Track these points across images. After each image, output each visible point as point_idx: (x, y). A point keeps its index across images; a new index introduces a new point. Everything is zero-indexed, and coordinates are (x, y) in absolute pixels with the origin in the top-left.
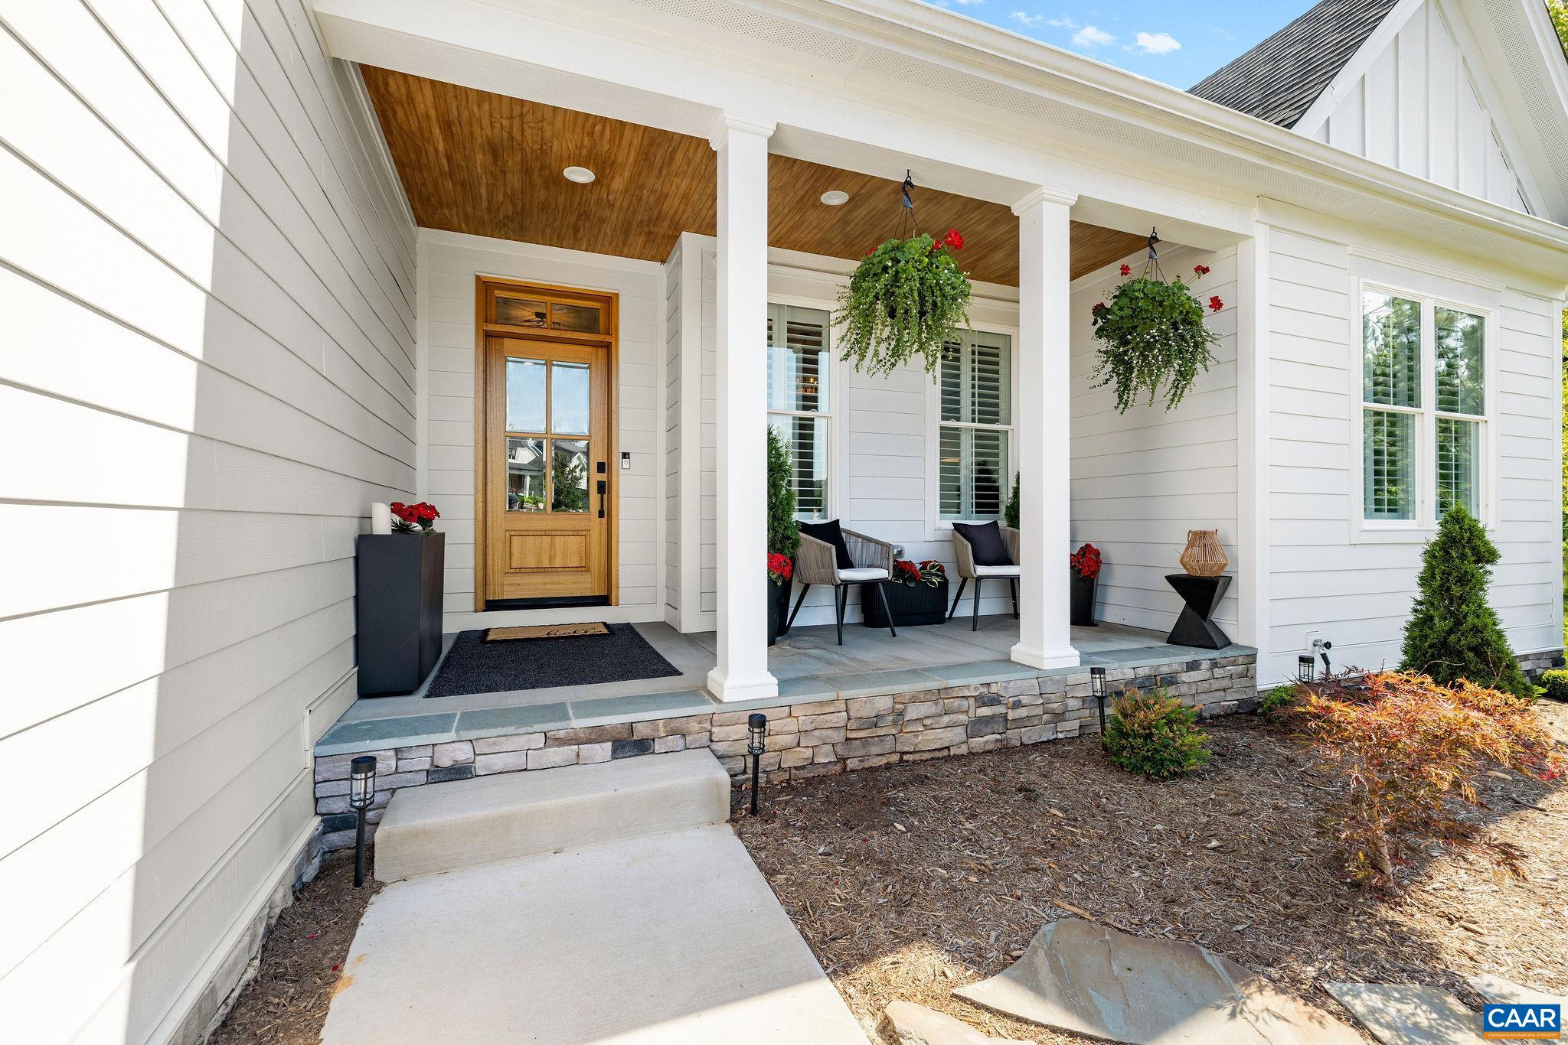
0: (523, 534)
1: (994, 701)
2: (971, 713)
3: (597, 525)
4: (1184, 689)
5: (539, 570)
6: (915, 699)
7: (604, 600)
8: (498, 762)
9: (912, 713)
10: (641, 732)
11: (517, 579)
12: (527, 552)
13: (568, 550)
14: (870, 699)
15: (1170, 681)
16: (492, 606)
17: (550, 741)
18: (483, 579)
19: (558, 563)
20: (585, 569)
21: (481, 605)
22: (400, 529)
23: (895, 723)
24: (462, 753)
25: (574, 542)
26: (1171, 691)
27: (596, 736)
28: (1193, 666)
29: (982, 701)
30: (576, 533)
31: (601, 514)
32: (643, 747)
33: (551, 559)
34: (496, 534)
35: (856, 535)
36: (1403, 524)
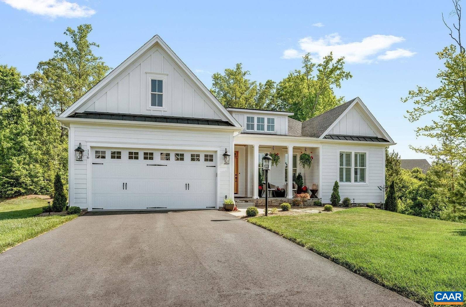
4: (308, 202)
7: (237, 193)
9: (273, 201)
10: (247, 200)
26: (306, 202)
27: (244, 200)
29: (281, 201)
31: (236, 182)
32: (247, 202)
35: (271, 185)
36: (348, 183)
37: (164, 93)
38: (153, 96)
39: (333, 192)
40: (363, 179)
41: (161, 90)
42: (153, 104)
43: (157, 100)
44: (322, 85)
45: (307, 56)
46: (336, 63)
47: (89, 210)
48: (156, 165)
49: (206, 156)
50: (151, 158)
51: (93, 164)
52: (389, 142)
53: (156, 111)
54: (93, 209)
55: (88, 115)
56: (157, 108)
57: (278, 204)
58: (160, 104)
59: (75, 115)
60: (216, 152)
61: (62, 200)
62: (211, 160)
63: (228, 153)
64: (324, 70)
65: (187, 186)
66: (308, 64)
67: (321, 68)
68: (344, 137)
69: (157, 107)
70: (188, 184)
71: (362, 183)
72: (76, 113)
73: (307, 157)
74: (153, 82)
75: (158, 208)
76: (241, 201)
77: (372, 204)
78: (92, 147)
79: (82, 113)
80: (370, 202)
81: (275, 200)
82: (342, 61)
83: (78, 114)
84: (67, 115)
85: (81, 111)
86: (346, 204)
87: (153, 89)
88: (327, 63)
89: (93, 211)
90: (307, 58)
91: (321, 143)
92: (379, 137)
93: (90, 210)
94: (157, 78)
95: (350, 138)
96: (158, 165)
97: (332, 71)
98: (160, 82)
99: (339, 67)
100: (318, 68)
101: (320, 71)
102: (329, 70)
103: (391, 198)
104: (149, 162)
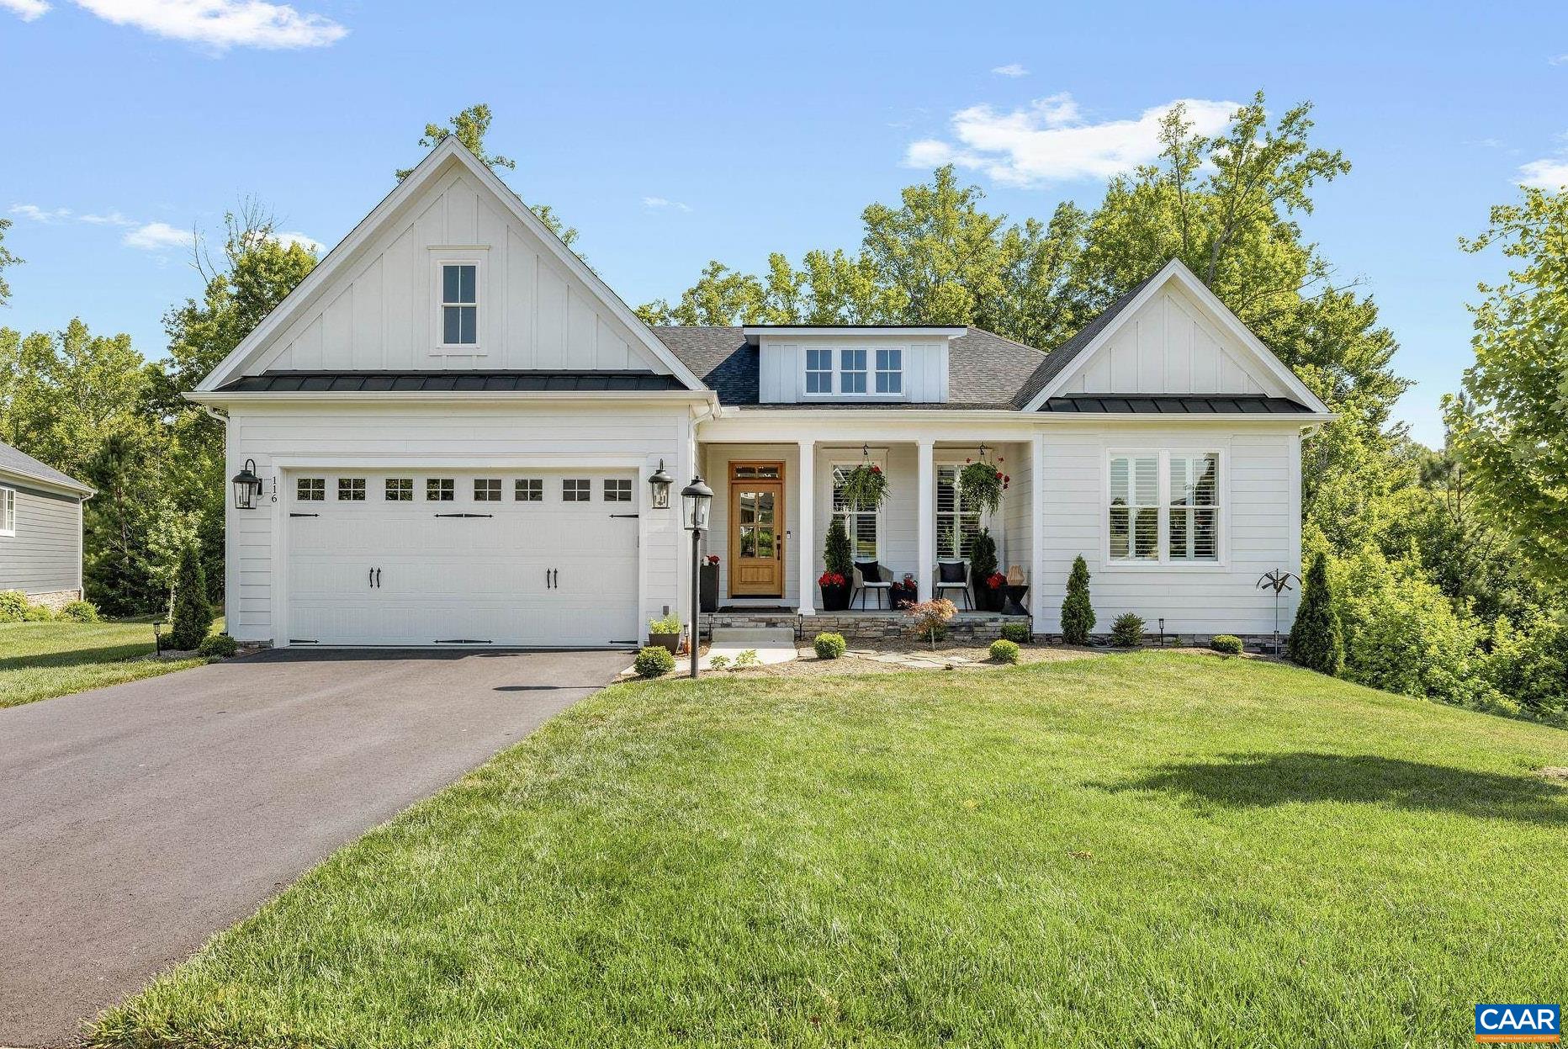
0: (746, 567)
1: (893, 624)
2: (885, 627)
3: (776, 564)
4: (988, 629)
5: (753, 583)
6: (863, 620)
7: (779, 597)
8: (737, 624)
9: (862, 624)
10: (774, 621)
11: (744, 586)
12: (748, 575)
13: (764, 575)
14: (846, 619)
15: (980, 625)
16: (734, 597)
17: (751, 621)
18: (731, 587)
19: (760, 580)
20: (771, 582)
21: (730, 596)
22: (710, 564)
23: (855, 627)
24: (729, 620)
25: (767, 571)
26: (981, 629)
27: (762, 620)
28: (992, 620)
29: (890, 624)
30: (768, 567)
31: (778, 559)
32: (774, 625)
33: (758, 578)
34: (736, 567)
35: (884, 568)
36: (1145, 563)
37: (480, 303)
38: (450, 314)
39: (1067, 595)
40: (1206, 548)
41: (470, 295)
42: (450, 338)
43: (460, 326)
44: (1231, 212)
45: (1175, 115)
46: (1280, 129)
47: (277, 646)
48: (461, 516)
49: (609, 484)
50: (448, 496)
51: (292, 515)
52: (1308, 410)
53: (461, 358)
54: (291, 641)
55: (275, 380)
56: (460, 348)
57: (879, 634)
58: (470, 338)
59: (242, 384)
60: (637, 470)
61: (195, 617)
62: (626, 497)
63: (664, 473)
64: (1235, 157)
65: (552, 577)
66: (1179, 142)
67: (1225, 152)
68: (1126, 400)
69: (460, 345)
70: (556, 572)
71: (1204, 563)
72: (245, 377)
73: (983, 475)
74: (450, 272)
75: (465, 642)
76: (753, 621)
77: (1231, 639)
78: (287, 471)
79: (260, 376)
80: (1224, 630)
81: (868, 620)
82: (1301, 119)
83: (249, 380)
84: (214, 386)
85: (257, 370)
86: (1126, 636)
87: (449, 294)
88: (1246, 131)
89: (292, 647)
90: (1176, 121)
91: (1035, 427)
92: (1270, 396)
93: (281, 643)
94: (460, 260)
95: (1125, 404)
96: (466, 516)
97: (1263, 160)
98: (469, 272)
99: (1291, 140)
100: (1215, 152)
101: (1219, 162)
102: (1255, 155)
103: (1311, 618)
104: (442, 506)
